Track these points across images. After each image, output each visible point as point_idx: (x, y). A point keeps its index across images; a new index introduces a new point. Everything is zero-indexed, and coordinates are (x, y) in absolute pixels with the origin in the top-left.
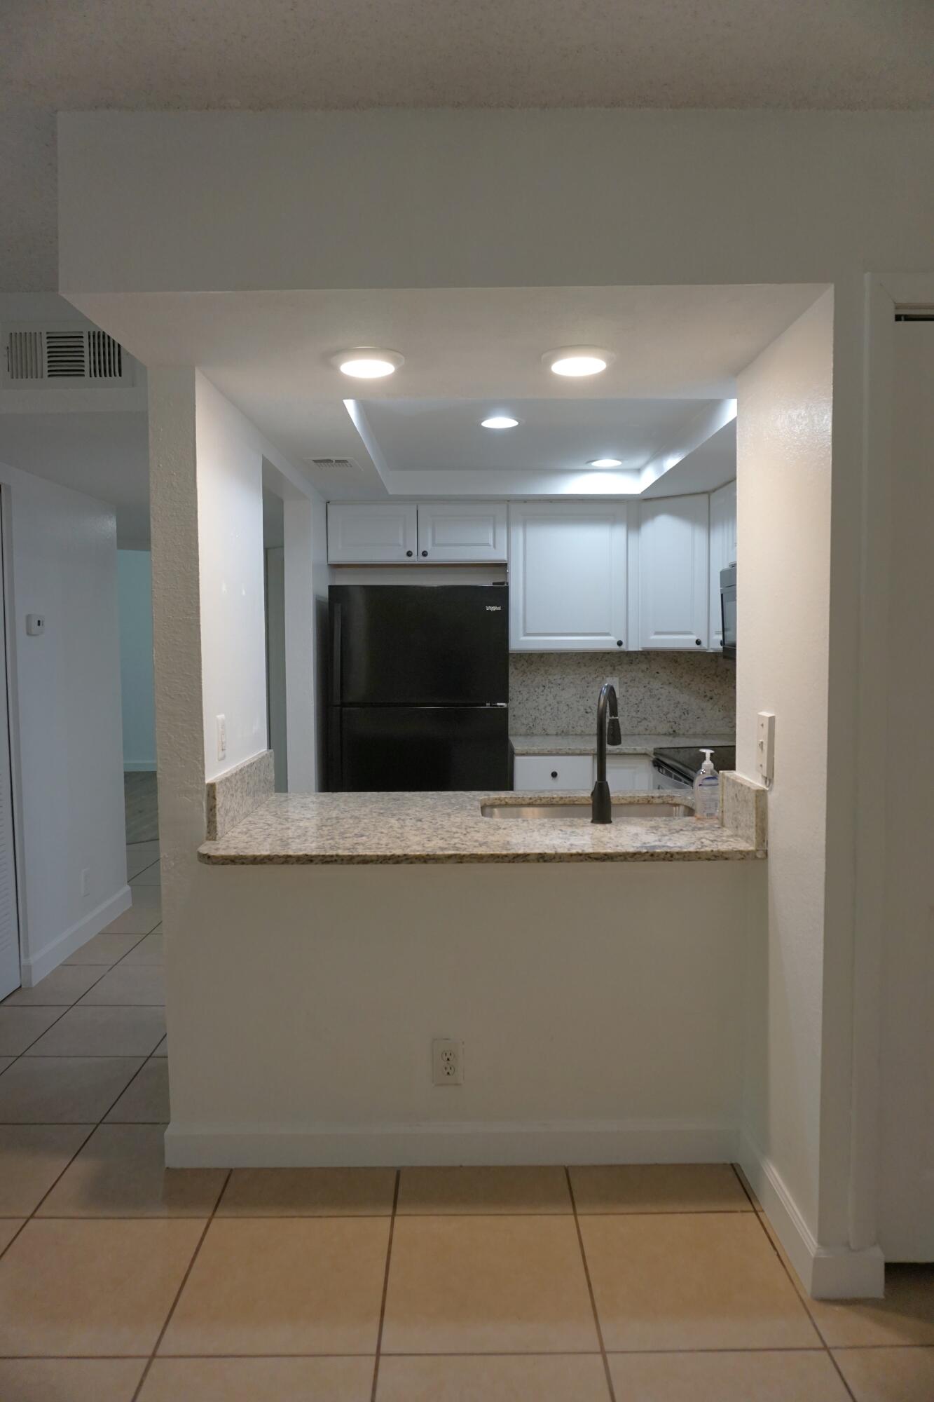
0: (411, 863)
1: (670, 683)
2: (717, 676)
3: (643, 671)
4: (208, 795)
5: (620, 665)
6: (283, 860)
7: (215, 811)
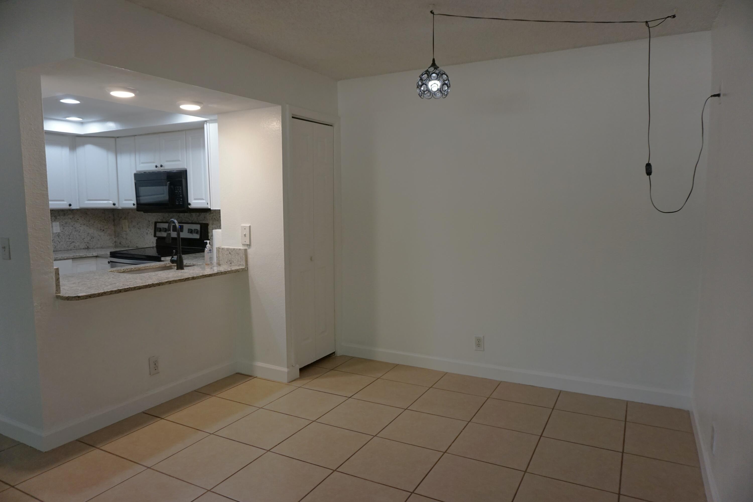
0: (155, 286)
1: (84, 224)
2: (105, 220)
3: (71, 219)
4: (56, 273)
5: (59, 216)
6: (110, 293)
7: (59, 280)
